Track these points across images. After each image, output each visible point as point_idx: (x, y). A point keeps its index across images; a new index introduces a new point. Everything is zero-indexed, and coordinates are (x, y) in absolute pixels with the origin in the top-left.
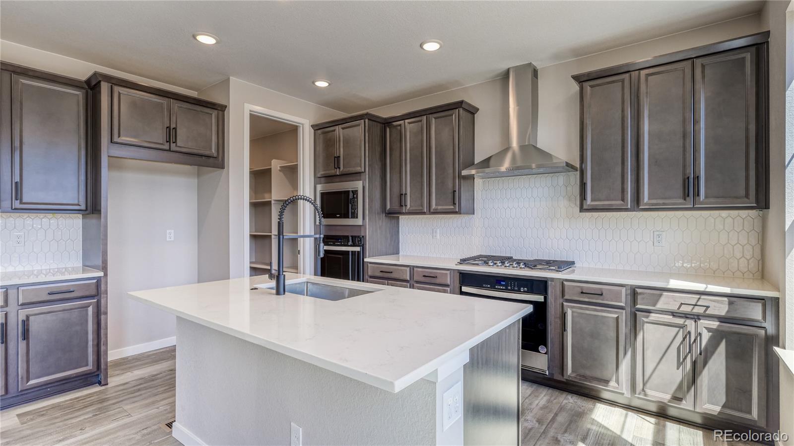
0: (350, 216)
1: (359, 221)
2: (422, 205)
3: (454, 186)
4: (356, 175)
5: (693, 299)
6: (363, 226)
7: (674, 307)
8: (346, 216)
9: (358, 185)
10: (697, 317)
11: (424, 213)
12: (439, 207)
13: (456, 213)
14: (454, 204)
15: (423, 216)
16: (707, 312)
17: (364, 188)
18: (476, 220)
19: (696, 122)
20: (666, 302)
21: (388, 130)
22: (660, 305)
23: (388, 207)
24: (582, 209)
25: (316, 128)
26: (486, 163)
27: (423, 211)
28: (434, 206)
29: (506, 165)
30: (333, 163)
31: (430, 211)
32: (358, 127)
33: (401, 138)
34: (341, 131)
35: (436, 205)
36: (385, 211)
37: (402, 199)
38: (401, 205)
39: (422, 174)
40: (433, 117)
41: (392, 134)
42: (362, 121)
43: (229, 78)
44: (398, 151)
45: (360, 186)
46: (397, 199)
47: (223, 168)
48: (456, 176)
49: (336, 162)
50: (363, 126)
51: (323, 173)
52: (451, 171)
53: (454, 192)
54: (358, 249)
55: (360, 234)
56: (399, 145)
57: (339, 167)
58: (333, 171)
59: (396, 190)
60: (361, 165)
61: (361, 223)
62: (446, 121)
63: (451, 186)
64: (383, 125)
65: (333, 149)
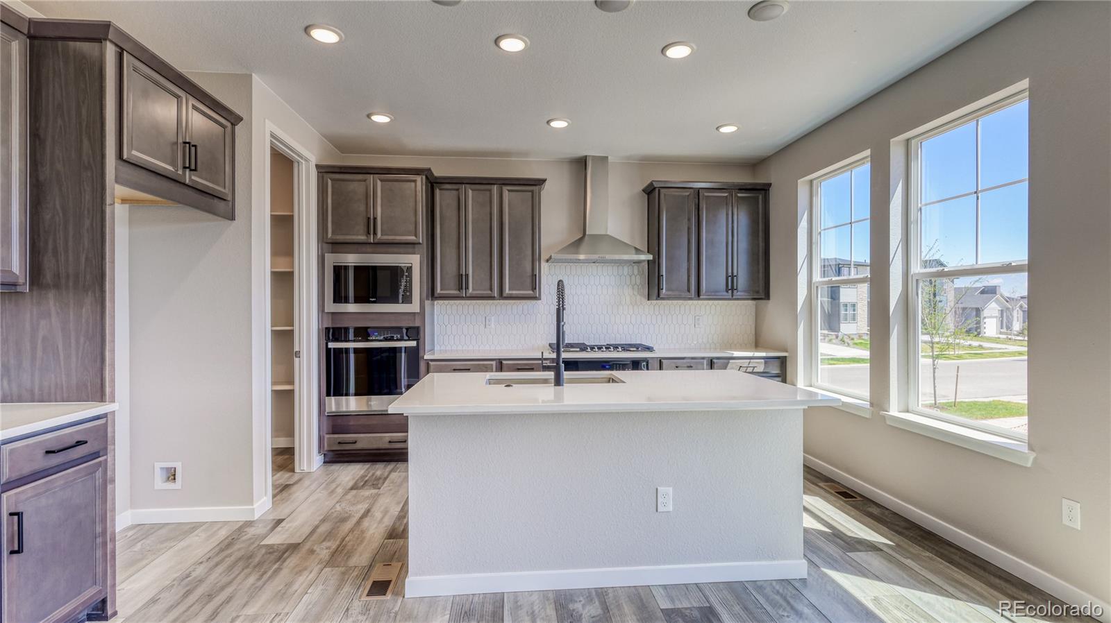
0: (401, 301)
1: (414, 307)
2: (491, 289)
3: (533, 268)
6: (421, 314)
8: (393, 298)
11: (492, 298)
12: (514, 292)
13: (535, 298)
14: (533, 290)
15: (492, 301)
16: (754, 371)
17: (421, 265)
24: (654, 297)
25: (324, 169)
27: (493, 295)
28: (507, 291)
30: (361, 227)
31: (502, 296)
32: (413, 184)
33: (460, 206)
34: (379, 183)
35: (510, 290)
36: (432, 295)
37: (461, 281)
38: (460, 288)
39: (493, 254)
40: (505, 189)
41: (444, 198)
42: (418, 178)
43: (251, 75)
44: (454, 225)
45: (414, 261)
46: (452, 282)
47: (233, 219)
48: (535, 259)
49: (370, 225)
50: (419, 183)
51: (340, 238)
52: (529, 252)
53: (534, 276)
54: (413, 344)
55: (417, 324)
56: (455, 213)
57: (375, 233)
58: (362, 238)
59: (451, 269)
60: (415, 235)
61: (417, 310)
62: (524, 197)
63: (529, 269)
64: (433, 180)
65: (360, 207)
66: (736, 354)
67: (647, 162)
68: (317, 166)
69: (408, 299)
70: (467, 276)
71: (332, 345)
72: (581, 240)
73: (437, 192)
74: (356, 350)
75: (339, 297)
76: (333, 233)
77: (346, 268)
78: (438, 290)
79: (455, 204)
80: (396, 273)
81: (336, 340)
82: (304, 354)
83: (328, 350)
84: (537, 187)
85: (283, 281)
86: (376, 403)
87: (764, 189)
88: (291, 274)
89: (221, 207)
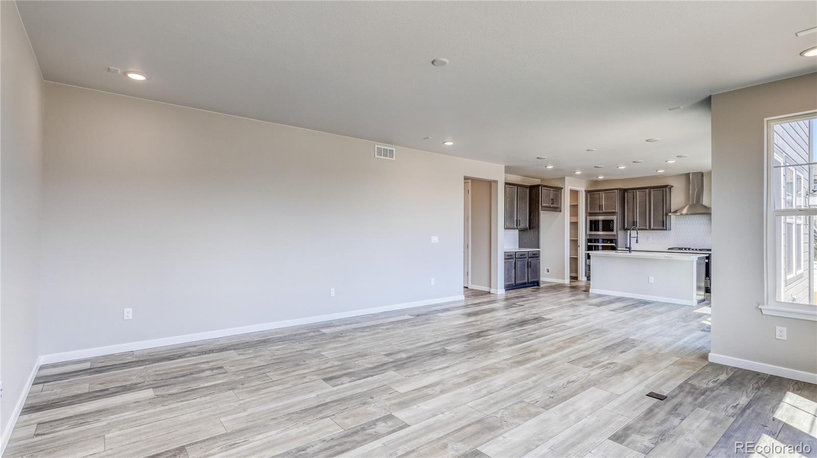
2: (646, 226)
3: (663, 219)
4: (613, 213)
6: (617, 235)
9: (614, 218)
11: (647, 230)
12: (656, 227)
13: (664, 230)
14: (663, 226)
17: (617, 219)
18: (672, 233)
21: (626, 194)
23: (626, 227)
25: (587, 192)
26: (676, 212)
28: (652, 227)
29: (685, 211)
30: (598, 208)
31: (650, 229)
32: (617, 193)
33: (634, 198)
34: (603, 194)
35: (654, 226)
36: (624, 228)
37: (634, 223)
38: (634, 226)
39: (646, 213)
40: (652, 190)
41: (628, 195)
42: (618, 191)
43: (565, 178)
44: (632, 203)
46: (631, 224)
47: (560, 211)
48: (664, 214)
49: (600, 207)
50: (619, 193)
51: (592, 211)
52: (662, 212)
53: (664, 221)
54: (615, 245)
55: (616, 238)
56: (632, 200)
57: (602, 210)
58: (598, 211)
59: (631, 219)
60: (615, 209)
61: (616, 234)
62: (659, 192)
63: (661, 219)
64: (624, 191)
65: (598, 202)
68: (585, 191)
69: (612, 230)
70: (637, 221)
71: (589, 244)
74: (594, 245)
75: (591, 230)
76: (590, 210)
77: (598, 221)
79: (632, 197)
81: (590, 242)
82: (581, 246)
84: (668, 189)
85: (574, 225)
88: (577, 222)
89: (558, 209)
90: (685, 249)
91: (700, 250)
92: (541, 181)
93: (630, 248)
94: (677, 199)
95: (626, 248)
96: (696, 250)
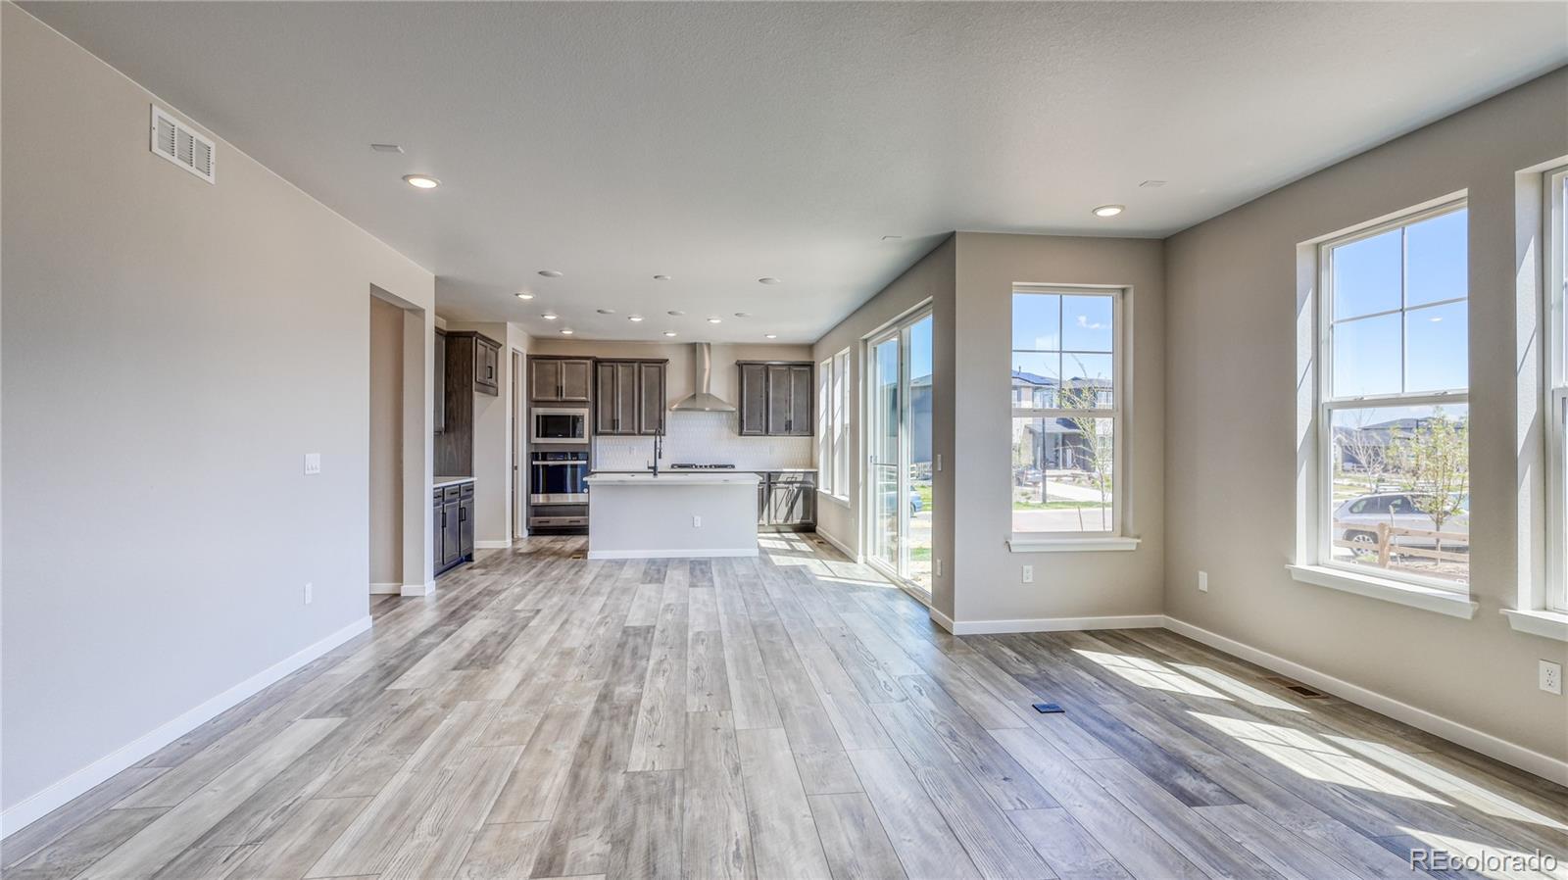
0: (577, 436)
1: (585, 440)
2: (633, 429)
3: (660, 416)
4: (580, 404)
5: (791, 475)
6: (590, 444)
7: (785, 480)
8: (572, 435)
9: (581, 412)
10: (791, 483)
11: (634, 435)
12: (648, 431)
13: (655, 435)
14: (654, 430)
15: (633, 437)
16: (796, 481)
17: (587, 415)
19: (790, 396)
20: (782, 478)
22: (780, 480)
24: (741, 434)
25: (532, 358)
27: (634, 433)
28: (643, 430)
30: (553, 391)
31: (640, 433)
32: (584, 366)
33: (614, 377)
34: (564, 365)
35: (646, 428)
36: (596, 432)
37: (614, 424)
38: (614, 429)
39: (633, 406)
40: (643, 365)
41: (604, 372)
42: (588, 362)
43: (506, 324)
44: (610, 386)
45: (585, 412)
46: (608, 424)
47: (497, 395)
48: (662, 409)
49: (558, 391)
50: (589, 365)
51: (540, 398)
52: (658, 405)
53: (661, 421)
54: (585, 462)
55: (587, 450)
56: (610, 381)
57: (562, 395)
58: (554, 398)
59: (608, 416)
60: (586, 396)
61: (587, 442)
62: (654, 370)
63: (657, 416)
64: (597, 362)
65: (553, 379)
66: (785, 470)
67: (738, 347)
68: (527, 355)
69: (581, 436)
70: (618, 420)
71: (532, 463)
72: (694, 396)
73: (599, 368)
74: (543, 466)
75: (538, 435)
76: (536, 395)
78: (600, 429)
79: (610, 374)
80: (576, 419)
81: (534, 459)
82: (522, 468)
83: (533, 466)
84: (662, 365)
86: (557, 499)
87: (811, 366)
89: (492, 390)
90: (696, 467)
91: (716, 467)
92: (448, 323)
93: (655, 468)
94: (676, 385)
95: (649, 468)
96: (706, 467)
